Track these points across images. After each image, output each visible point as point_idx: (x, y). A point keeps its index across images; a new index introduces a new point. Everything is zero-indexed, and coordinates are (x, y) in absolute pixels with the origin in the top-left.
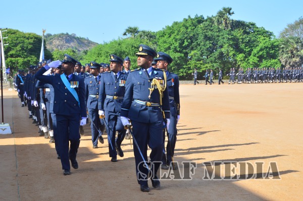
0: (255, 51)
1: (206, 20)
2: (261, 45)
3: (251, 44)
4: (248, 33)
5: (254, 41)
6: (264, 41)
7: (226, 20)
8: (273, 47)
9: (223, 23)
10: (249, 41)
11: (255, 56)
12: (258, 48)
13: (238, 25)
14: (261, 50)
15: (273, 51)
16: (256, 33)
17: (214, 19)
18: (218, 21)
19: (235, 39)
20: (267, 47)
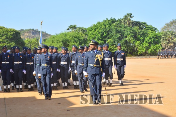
0: (146, 39)
1: (117, 21)
2: (150, 36)
3: (144, 35)
4: (142, 29)
5: (146, 34)
6: (152, 34)
7: (129, 21)
8: (157, 37)
9: (127, 22)
10: (143, 33)
11: (146, 42)
12: (148, 38)
13: (136, 24)
14: (150, 39)
15: (157, 40)
16: (147, 29)
17: (122, 20)
18: (124, 22)
19: (134, 32)
20: (153, 37)
